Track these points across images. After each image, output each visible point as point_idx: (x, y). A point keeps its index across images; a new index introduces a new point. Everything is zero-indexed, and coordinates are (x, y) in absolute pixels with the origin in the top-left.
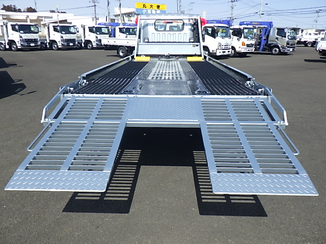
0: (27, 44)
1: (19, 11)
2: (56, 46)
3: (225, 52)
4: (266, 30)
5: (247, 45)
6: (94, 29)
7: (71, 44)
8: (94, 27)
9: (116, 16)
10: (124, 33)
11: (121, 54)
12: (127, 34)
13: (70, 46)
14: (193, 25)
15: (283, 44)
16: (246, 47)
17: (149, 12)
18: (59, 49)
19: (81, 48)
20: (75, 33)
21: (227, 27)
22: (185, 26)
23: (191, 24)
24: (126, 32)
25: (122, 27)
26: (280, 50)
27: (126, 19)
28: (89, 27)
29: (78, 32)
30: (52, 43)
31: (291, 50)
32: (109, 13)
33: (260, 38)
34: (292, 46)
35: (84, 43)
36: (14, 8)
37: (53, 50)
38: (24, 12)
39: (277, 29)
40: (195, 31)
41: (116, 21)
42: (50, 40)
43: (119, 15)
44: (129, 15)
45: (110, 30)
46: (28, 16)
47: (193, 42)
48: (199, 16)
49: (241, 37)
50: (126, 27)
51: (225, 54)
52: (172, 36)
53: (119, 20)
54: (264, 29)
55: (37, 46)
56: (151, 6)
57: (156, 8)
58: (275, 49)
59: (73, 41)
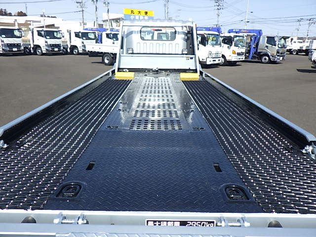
0: (8, 49)
1: (10, 15)
2: (40, 51)
3: (215, 61)
4: (255, 38)
5: (238, 53)
6: (80, 34)
7: (56, 49)
8: (80, 32)
9: (104, 21)
10: (111, 38)
11: (106, 61)
12: (114, 39)
13: (55, 51)
14: (186, 34)
15: (273, 53)
16: (236, 55)
17: (137, 17)
18: (43, 54)
19: (66, 53)
20: (60, 38)
21: (217, 35)
22: (177, 35)
23: (184, 33)
24: (113, 38)
25: (110, 32)
26: (269, 58)
27: (114, 24)
28: (75, 33)
29: (63, 37)
30: (36, 48)
31: (281, 58)
32: (97, 18)
33: (250, 46)
34: (282, 55)
35: (70, 48)
36: (5, 12)
37: (37, 54)
38: (15, 16)
39: (267, 37)
40: (189, 41)
41: (104, 27)
42: (34, 45)
43: (107, 20)
44: (117, 20)
45: (97, 36)
46: (16, 20)
47: (186, 54)
48: (194, 24)
49: (231, 45)
50: (113, 33)
51: (215, 62)
52: (161, 47)
53: (107, 26)
54: (254, 37)
55: (20, 51)
56: (139, 12)
57: (144, 14)
58: (265, 57)
59: (58, 46)
